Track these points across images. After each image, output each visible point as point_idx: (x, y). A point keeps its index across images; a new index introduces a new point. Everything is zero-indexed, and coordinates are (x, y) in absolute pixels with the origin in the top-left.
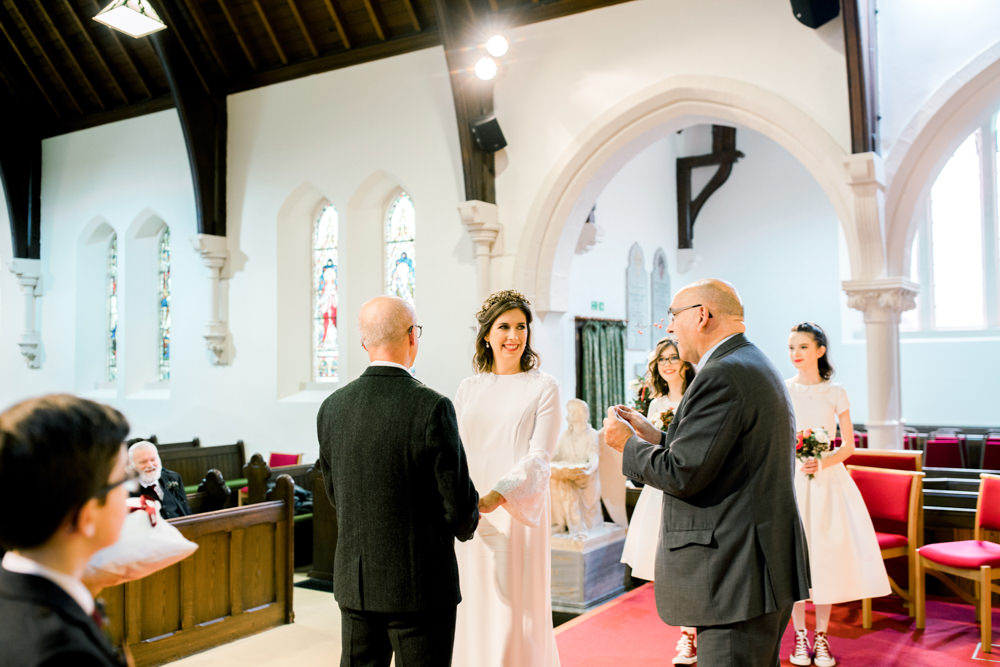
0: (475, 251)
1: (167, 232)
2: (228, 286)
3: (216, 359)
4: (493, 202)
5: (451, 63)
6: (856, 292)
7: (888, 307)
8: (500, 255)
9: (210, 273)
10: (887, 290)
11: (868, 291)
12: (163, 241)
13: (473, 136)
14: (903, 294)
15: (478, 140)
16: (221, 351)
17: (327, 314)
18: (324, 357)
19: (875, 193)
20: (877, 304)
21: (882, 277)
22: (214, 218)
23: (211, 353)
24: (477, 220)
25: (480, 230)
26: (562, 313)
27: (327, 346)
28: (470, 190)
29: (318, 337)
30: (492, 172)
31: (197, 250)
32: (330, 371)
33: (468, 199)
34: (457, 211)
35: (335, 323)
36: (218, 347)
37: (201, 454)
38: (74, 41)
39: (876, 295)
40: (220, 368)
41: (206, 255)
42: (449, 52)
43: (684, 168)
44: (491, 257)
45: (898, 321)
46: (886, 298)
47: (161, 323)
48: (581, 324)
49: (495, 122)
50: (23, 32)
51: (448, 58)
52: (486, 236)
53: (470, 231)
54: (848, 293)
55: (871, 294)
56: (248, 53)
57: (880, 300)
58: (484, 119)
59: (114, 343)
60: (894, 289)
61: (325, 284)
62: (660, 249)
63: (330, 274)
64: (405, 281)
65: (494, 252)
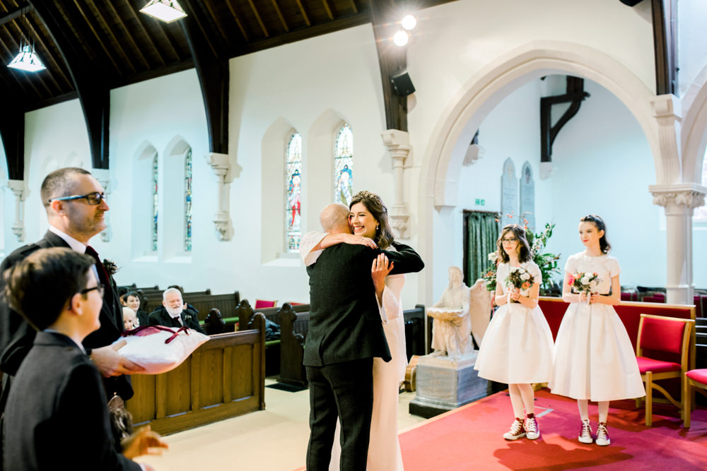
0: (393, 163)
1: (190, 151)
2: (229, 188)
3: (222, 237)
4: (405, 130)
5: (377, 34)
6: (659, 193)
7: (682, 204)
8: (410, 167)
9: (218, 179)
10: (681, 192)
11: (667, 193)
12: (188, 158)
13: (392, 86)
14: (693, 194)
15: (396, 88)
16: (224, 232)
17: (294, 207)
18: (292, 236)
19: (674, 122)
20: (675, 202)
21: (679, 182)
22: (220, 143)
23: (218, 233)
24: (394, 143)
25: (396, 150)
26: (454, 207)
27: (294, 228)
28: (389, 122)
29: (288, 222)
30: (405, 110)
31: (209, 164)
32: (296, 245)
33: (388, 128)
34: (381, 137)
35: (299, 213)
36: (223, 228)
37: (210, 299)
38: (130, 24)
39: (674, 195)
40: (224, 243)
41: (215, 167)
42: (376, 26)
43: (546, 104)
44: (404, 168)
45: (691, 214)
46: (681, 198)
47: (186, 212)
48: (468, 214)
49: (407, 75)
50: (98, 19)
51: (374, 30)
52: (401, 154)
53: (390, 151)
54: (654, 194)
55: (670, 195)
56: (243, 31)
57: (677, 199)
58: (400, 73)
59: (156, 225)
60: (686, 191)
61: (294, 186)
62: (527, 162)
63: (296, 180)
64: (346, 184)
65: (406, 165)
